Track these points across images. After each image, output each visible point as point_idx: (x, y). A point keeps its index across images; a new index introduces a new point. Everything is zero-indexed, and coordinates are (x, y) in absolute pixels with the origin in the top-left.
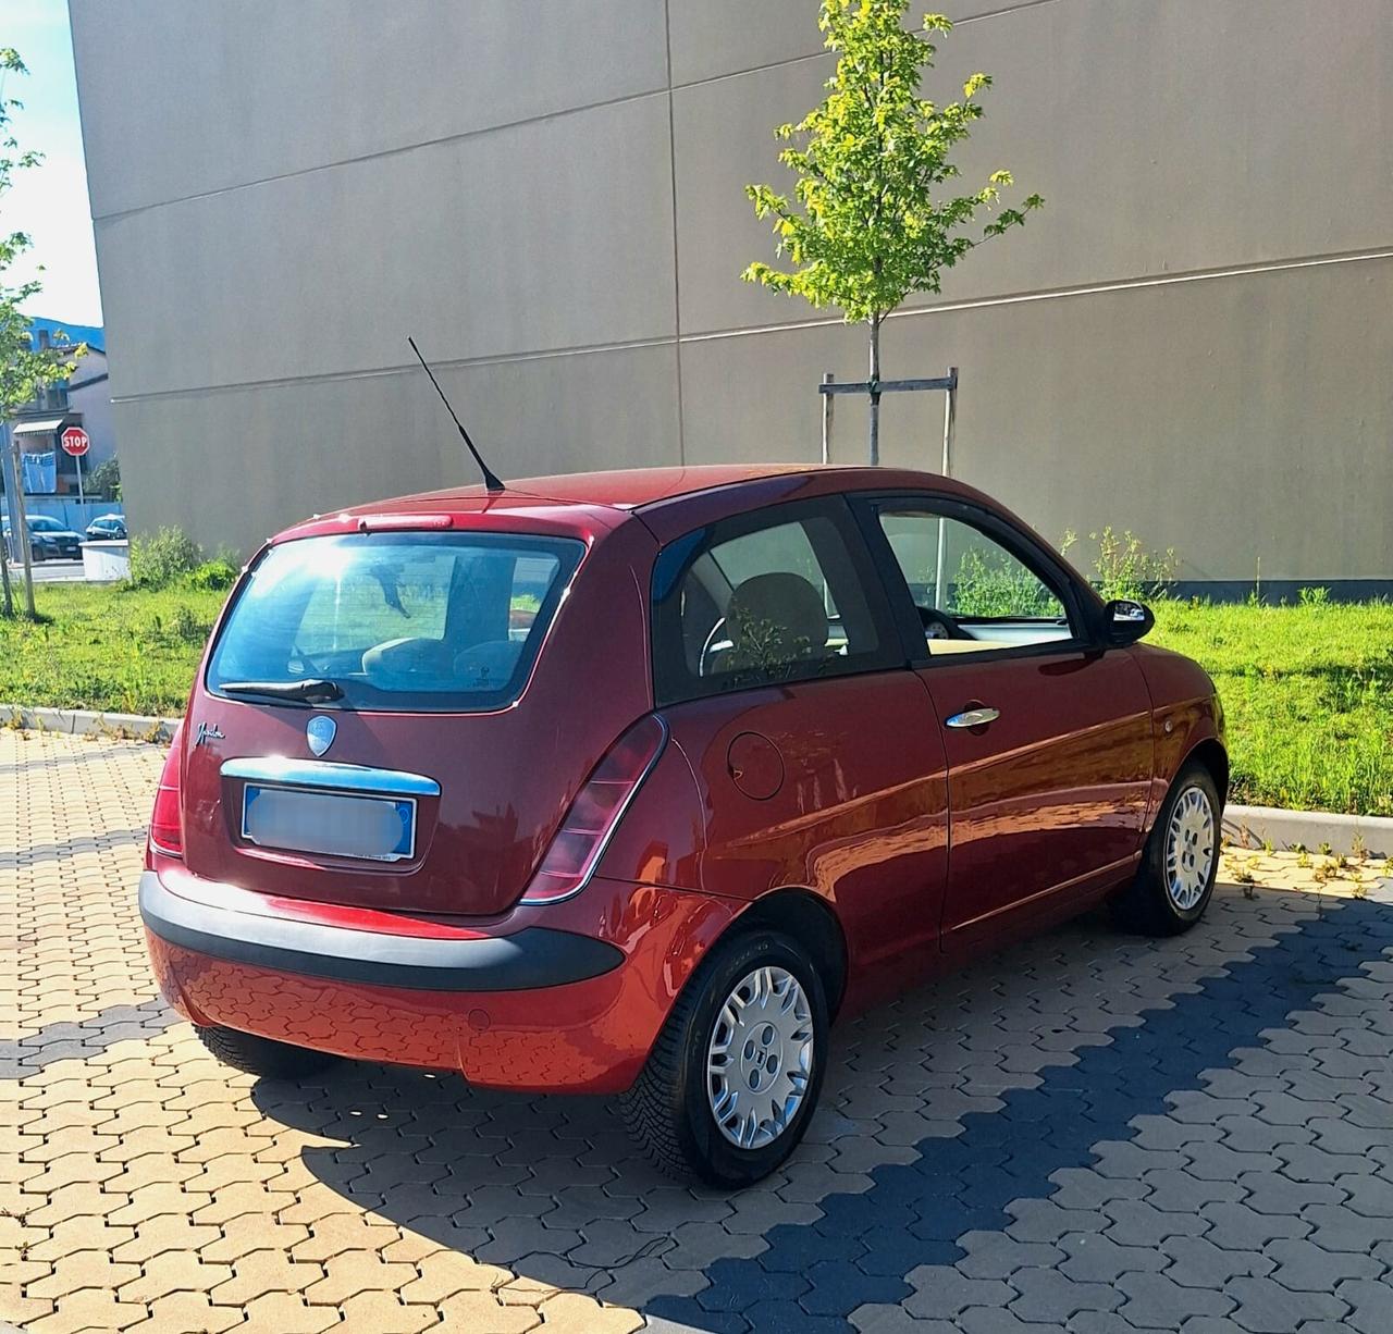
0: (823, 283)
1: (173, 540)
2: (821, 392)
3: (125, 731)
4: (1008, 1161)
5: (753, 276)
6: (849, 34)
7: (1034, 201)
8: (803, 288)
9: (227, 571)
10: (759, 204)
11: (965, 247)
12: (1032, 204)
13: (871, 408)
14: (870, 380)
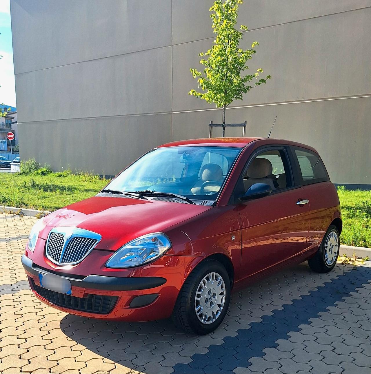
0: (211, 96)
1: (32, 162)
2: (209, 126)
3: (11, 212)
4: (250, 345)
5: (191, 94)
6: (220, 29)
8: (205, 97)
9: (46, 170)
10: (194, 74)
11: (249, 88)
12: (268, 78)
13: (223, 131)
14: (223, 123)
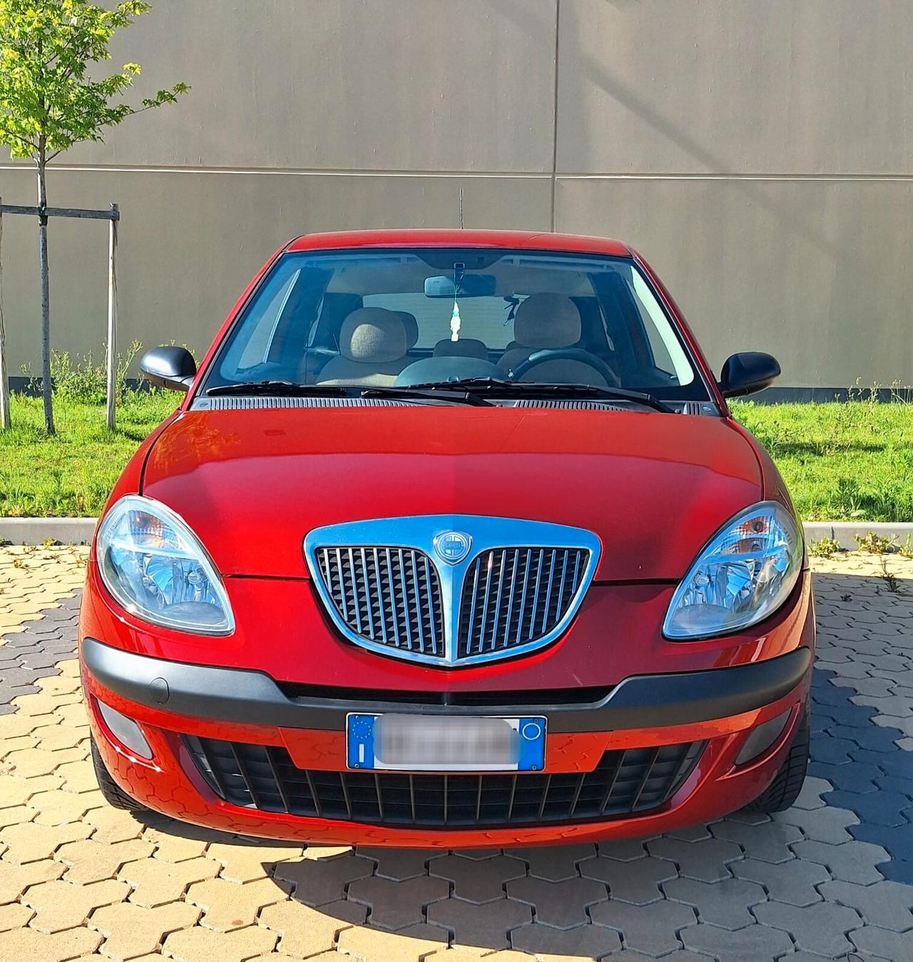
7: (182, 87)
14: (40, 206)
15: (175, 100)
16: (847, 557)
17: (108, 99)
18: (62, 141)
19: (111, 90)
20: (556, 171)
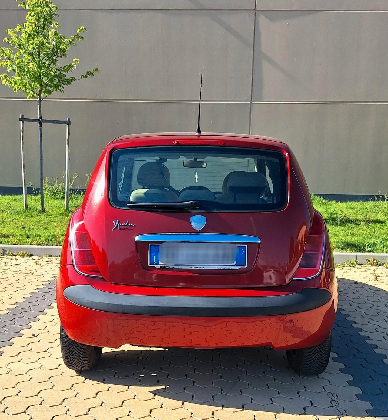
2: (20, 120)
7: (96, 70)
13: (39, 128)
14: (39, 119)
15: (93, 75)
16: (361, 267)
17: (66, 74)
18: (49, 92)
19: (67, 71)
20: (252, 100)
